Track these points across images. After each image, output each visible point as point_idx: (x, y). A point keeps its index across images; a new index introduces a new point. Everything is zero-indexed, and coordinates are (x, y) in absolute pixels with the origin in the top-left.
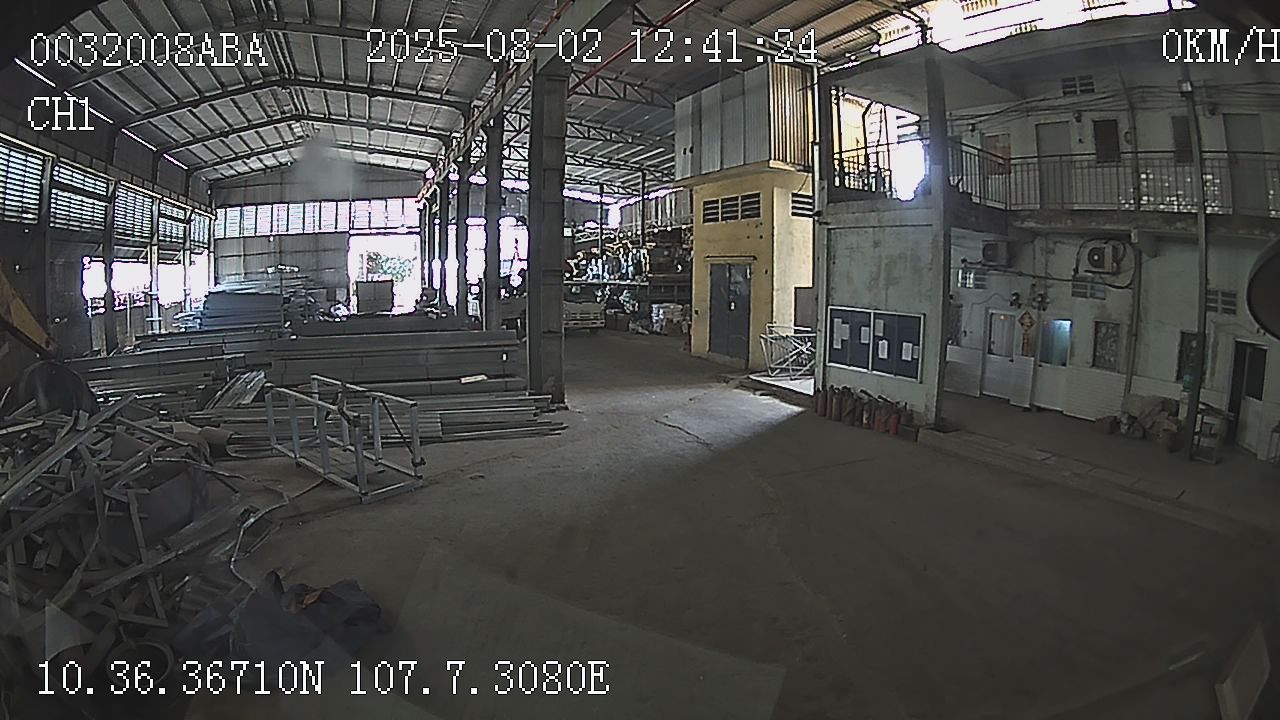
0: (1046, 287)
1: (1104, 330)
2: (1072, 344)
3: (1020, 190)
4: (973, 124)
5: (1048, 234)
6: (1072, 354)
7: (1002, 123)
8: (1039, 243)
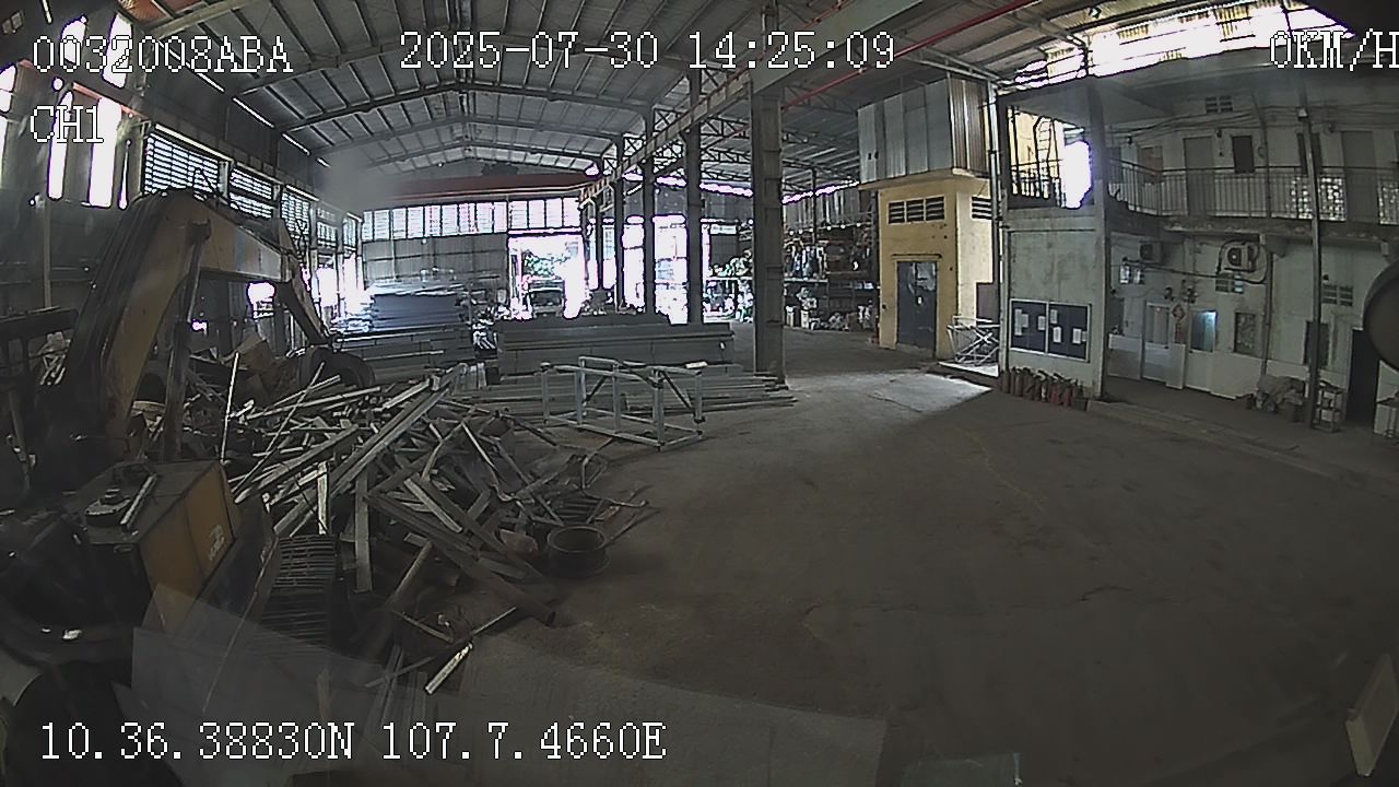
0: (1195, 282)
1: (1243, 320)
2: (1217, 332)
3: (1168, 197)
4: (1130, 137)
5: (1194, 236)
6: (1217, 343)
7: (1155, 137)
8: (1188, 245)
